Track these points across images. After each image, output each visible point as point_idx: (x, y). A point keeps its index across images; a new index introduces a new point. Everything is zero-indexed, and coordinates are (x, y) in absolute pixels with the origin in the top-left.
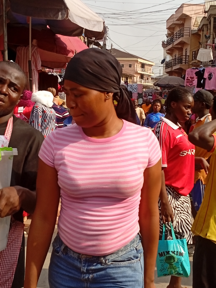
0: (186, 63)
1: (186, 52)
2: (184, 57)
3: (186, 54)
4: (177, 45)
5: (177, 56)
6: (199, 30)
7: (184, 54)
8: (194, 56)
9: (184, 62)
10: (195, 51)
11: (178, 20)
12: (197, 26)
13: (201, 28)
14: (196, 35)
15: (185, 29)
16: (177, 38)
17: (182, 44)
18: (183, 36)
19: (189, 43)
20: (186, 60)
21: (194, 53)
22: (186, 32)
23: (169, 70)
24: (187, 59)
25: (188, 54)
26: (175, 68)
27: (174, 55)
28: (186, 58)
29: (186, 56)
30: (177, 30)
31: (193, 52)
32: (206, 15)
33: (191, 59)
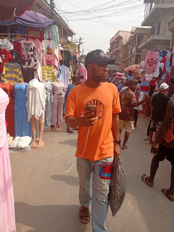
0: (119, 61)
1: (119, 55)
3: (119, 56)
4: (115, 52)
6: (127, 44)
7: (118, 56)
9: (118, 60)
10: (124, 55)
11: (116, 39)
12: (126, 42)
13: (129, 42)
14: (125, 47)
15: (119, 43)
16: (115, 48)
17: (118, 51)
18: (118, 47)
19: (121, 51)
21: (123, 56)
22: (120, 45)
24: (120, 59)
25: (120, 56)
29: (119, 57)
30: (115, 44)
32: (132, 35)
33: (122, 59)
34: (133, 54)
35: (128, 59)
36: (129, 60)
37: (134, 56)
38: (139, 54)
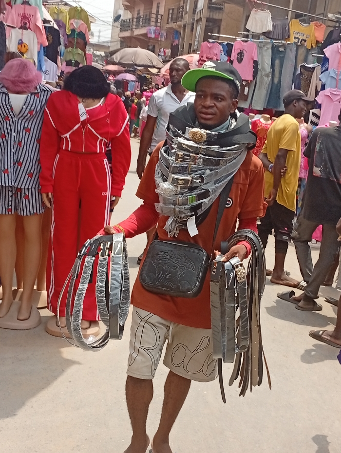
1: (158, 7)
2: (154, 16)
3: (158, 11)
5: (141, 14)
7: (154, 11)
8: (170, 16)
9: (152, 23)
10: (173, 10)
20: (157, 21)
21: (171, 12)
23: (127, 34)
24: (159, 21)
25: (161, 11)
26: (137, 32)
27: (136, 10)
28: (157, 18)
29: (157, 14)
31: (169, 10)
33: (166, 22)
34: (199, 14)
35: (185, 26)
36: (188, 30)
37: (200, 19)
38: (216, 16)
